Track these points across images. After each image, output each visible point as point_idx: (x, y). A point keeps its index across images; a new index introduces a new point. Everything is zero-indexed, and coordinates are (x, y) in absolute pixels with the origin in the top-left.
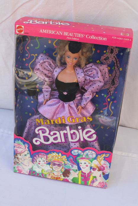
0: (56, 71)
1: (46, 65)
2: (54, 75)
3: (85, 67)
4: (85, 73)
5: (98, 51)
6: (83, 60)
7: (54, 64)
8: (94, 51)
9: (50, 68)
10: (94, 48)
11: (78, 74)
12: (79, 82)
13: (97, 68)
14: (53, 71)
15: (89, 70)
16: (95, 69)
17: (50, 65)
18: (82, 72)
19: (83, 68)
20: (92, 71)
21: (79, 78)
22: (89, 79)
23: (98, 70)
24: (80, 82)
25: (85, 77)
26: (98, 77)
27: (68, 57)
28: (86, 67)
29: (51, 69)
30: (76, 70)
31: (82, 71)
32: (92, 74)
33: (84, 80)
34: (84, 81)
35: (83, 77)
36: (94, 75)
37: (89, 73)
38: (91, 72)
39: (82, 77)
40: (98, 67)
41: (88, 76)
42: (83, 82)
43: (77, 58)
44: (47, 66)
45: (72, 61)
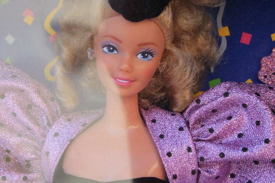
0: (56, 135)
1: (8, 109)
2: (48, 153)
3: (194, 104)
4: (195, 132)
5: (246, 39)
6: (181, 62)
7: (45, 101)
8: (227, 37)
9: (25, 120)
10: (224, 26)
11: (162, 136)
12: (170, 177)
13: (253, 99)
14: (45, 136)
15: (214, 111)
16: (245, 106)
17: (28, 108)
18: (181, 129)
19: (182, 113)
20: (230, 118)
21: (169, 154)
22: (222, 155)
23: (262, 106)
24: (175, 177)
25: (197, 151)
26: (267, 141)
27: (109, 46)
28: (198, 101)
29: (32, 125)
30: (154, 121)
31: (183, 124)
32: (229, 130)
33: (195, 167)
34: (193, 172)
35: (189, 150)
36: (240, 136)
37: (218, 129)
38: (226, 123)
39: (185, 148)
40: (257, 94)
41: (210, 141)
42: (190, 175)
43: (151, 48)
44: (14, 114)
45: (131, 65)
